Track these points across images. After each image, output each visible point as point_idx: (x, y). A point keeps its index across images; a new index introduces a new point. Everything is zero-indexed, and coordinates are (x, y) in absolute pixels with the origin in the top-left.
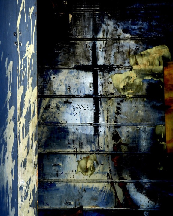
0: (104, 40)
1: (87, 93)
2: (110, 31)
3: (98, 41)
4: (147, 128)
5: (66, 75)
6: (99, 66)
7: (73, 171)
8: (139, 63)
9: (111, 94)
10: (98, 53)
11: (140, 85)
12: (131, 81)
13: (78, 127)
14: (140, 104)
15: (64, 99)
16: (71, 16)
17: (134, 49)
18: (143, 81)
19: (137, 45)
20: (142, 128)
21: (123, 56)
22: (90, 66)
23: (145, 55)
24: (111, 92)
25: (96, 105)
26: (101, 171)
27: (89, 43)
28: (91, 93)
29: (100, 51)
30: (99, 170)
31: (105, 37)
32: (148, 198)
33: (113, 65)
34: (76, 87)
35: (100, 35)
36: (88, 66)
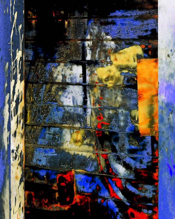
0: (91, 41)
1: (78, 82)
2: (96, 33)
3: (86, 42)
4: (124, 111)
5: (62, 68)
6: (87, 61)
7: (67, 142)
8: (118, 59)
9: (97, 83)
10: (86, 50)
11: (119, 77)
12: (112, 74)
13: (71, 108)
14: (118, 92)
15: (61, 86)
16: (66, 23)
17: (114, 48)
18: (121, 74)
19: (117, 45)
20: (120, 111)
21: (105, 54)
22: (80, 61)
23: (122, 53)
24: (96, 82)
25: (85, 91)
26: (88, 143)
27: (80, 43)
28: (81, 81)
29: (88, 49)
30: (87, 143)
31: (92, 38)
32: (124, 168)
33: (98, 61)
34: (70, 77)
35: (88, 37)
36: (79, 61)
